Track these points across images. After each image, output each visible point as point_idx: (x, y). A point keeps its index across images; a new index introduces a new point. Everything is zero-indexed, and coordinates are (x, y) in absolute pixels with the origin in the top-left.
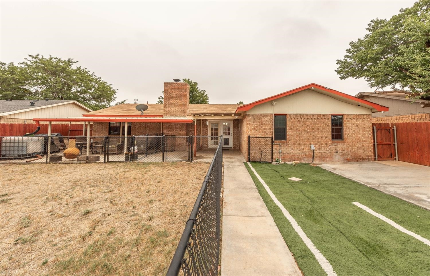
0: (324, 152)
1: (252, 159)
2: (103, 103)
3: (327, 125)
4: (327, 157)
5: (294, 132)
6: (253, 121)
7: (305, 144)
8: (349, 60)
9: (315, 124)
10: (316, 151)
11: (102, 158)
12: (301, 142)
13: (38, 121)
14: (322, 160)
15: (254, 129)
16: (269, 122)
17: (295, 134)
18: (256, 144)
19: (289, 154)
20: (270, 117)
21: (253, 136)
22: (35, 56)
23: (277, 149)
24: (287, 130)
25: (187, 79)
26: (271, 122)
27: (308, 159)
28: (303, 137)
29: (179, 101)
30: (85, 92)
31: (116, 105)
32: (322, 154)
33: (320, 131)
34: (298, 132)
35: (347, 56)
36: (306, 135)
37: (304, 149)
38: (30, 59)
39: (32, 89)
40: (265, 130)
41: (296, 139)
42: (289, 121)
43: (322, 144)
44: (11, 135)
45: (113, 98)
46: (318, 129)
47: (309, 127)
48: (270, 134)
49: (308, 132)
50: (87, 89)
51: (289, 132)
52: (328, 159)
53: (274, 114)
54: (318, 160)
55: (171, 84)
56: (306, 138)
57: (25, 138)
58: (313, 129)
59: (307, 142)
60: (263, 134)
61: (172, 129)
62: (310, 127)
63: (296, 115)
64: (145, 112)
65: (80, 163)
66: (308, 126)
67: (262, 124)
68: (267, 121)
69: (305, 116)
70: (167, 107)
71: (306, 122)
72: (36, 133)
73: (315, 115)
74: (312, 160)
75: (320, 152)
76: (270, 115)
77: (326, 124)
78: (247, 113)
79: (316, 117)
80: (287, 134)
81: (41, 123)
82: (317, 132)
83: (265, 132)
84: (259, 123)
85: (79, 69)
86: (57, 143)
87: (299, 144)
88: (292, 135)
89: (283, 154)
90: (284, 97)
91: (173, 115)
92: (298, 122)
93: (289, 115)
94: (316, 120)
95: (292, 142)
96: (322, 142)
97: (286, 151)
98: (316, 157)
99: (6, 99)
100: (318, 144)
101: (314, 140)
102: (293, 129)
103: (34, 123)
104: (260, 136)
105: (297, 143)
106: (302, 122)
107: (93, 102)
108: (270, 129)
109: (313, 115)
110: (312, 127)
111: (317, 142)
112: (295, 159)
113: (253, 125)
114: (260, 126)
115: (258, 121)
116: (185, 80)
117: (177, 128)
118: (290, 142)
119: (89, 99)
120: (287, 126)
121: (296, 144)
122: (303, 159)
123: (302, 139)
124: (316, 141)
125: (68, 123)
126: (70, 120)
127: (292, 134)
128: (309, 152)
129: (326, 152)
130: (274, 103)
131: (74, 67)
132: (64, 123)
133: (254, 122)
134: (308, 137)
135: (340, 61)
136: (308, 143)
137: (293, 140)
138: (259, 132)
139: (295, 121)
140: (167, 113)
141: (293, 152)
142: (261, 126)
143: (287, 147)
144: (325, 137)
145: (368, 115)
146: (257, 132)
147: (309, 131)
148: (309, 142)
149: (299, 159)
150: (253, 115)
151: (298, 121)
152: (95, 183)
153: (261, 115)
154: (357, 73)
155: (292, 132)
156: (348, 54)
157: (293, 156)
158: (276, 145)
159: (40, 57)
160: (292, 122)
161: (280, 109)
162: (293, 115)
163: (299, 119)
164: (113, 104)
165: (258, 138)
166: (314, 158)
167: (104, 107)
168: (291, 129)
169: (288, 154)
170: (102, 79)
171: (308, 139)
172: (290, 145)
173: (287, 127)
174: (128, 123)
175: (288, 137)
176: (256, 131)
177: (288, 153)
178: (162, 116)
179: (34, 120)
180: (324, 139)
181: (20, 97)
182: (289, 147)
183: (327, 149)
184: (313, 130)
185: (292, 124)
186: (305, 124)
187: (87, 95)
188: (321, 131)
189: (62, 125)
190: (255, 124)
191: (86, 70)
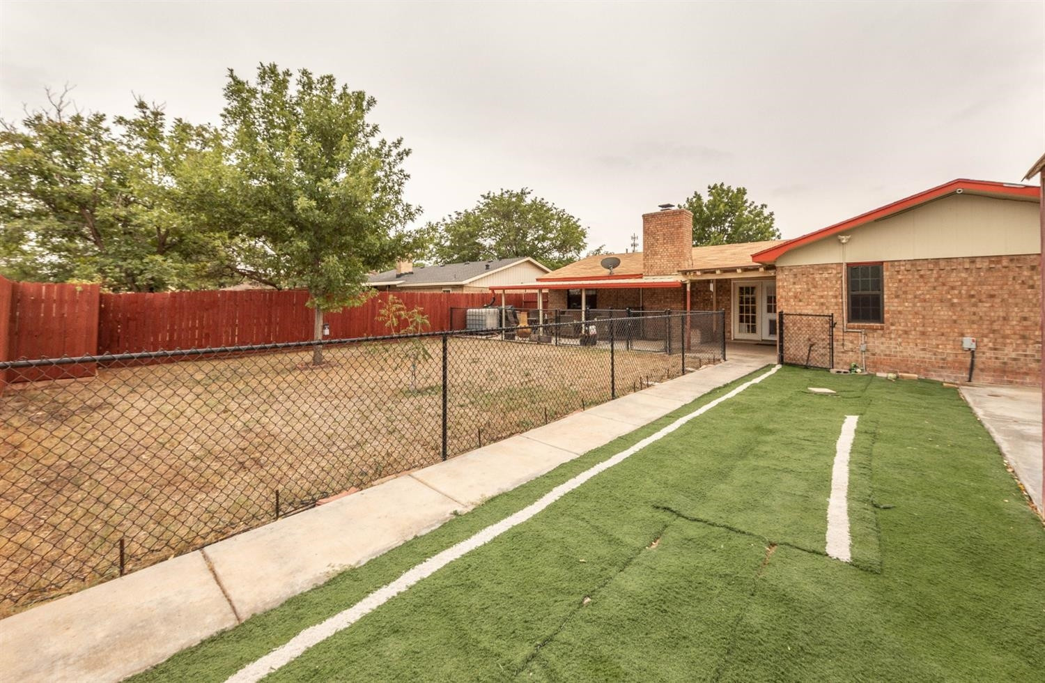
0: (1015, 359)
1: (790, 359)
2: (569, 255)
3: (1026, 286)
4: (1026, 374)
5: (906, 304)
6: (792, 280)
7: (943, 335)
9: (981, 284)
10: (984, 353)
11: (553, 342)
12: (930, 329)
13: (493, 289)
14: (1005, 378)
15: (795, 297)
16: (834, 282)
17: (910, 309)
18: (799, 329)
19: (889, 355)
20: (834, 272)
21: (793, 312)
22: (486, 195)
23: (855, 342)
24: (885, 301)
25: (719, 185)
26: (839, 282)
27: (952, 373)
28: (935, 317)
29: (669, 246)
30: (544, 239)
31: (588, 256)
32: (1005, 363)
33: (998, 300)
34: (918, 304)
36: (945, 313)
37: (940, 347)
38: (482, 200)
39: (485, 243)
40: (822, 300)
41: (914, 320)
42: (891, 277)
43: (1005, 337)
44: (473, 308)
45: (582, 244)
46: (992, 296)
47: (956, 292)
48: (836, 307)
49: (953, 305)
50: (547, 234)
51: (890, 305)
52: (1028, 379)
53: (848, 265)
54: (990, 378)
55: (653, 216)
56: (946, 320)
57: (484, 310)
58: (973, 296)
59: (949, 330)
60: (817, 308)
62: (960, 293)
63: (914, 262)
64: (616, 271)
65: (531, 344)
66: (953, 288)
67: (815, 287)
68: (826, 279)
69: (942, 264)
70: (648, 260)
71: (948, 279)
72: (492, 305)
73: (978, 260)
74: (968, 376)
75: (997, 358)
76: (834, 266)
77: (1023, 283)
78: (778, 265)
79: (985, 265)
80: (886, 309)
81: (496, 292)
82: (988, 305)
83: (822, 304)
84: (807, 284)
85: (534, 202)
86: (511, 318)
87: (923, 333)
88: (900, 312)
89: (874, 355)
90: (875, 221)
91: (658, 274)
92: (921, 280)
93: (889, 264)
94: (982, 274)
95: (901, 328)
96: (1008, 332)
97: (882, 347)
98: (982, 370)
99: (464, 261)
100: (991, 335)
101: (975, 326)
102: (904, 296)
103: (490, 292)
104: (810, 312)
105: (915, 330)
106: (933, 280)
107: (556, 254)
108: (836, 297)
109: (973, 260)
110: (968, 291)
111: (986, 332)
112: (909, 368)
113: (793, 290)
114: (809, 290)
115: (805, 280)
116: (713, 189)
118: (893, 328)
119: (549, 250)
120: (885, 289)
121: (913, 333)
122: (935, 371)
123: (934, 322)
124: (984, 327)
125: (523, 291)
126: (526, 288)
127: (900, 308)
128: (956, 355)
129: (1022, 358)
130: (844, 239)
131: (528, 200)
132: (518, 292)
133: (794, 283)
134: (954, 317)
136: (954, 332)
137: (902, 324)
138: (808, 305)
139: (910, 277)
140: (649, 269)
141: (901, 352)
142: (813, 290)
143: (883, 340)
144: (1018, 319)
146: (801, 304)
147: (955, 301)
148: (956, 330)
149: (922, 370)
150: (791, 268)
151: (922, 276)
152: (537, 360)
153: (812, 266)
155: (901, 304)
157: (902, 361)
158: (853, 334)
159: (492, 195)
160: (900, 281)
161: (863, 251)
162: (904, 263)
163: (922, 273)
164: (583, 254)
165: (804, 318)
166: (976, 371)
167: (570, 261)
168: (897, 297)
169: (886, 355)
170: (567, 211)
171: (955, 322)
172: (893, 336)
173: (885, 293)
175: (886, 316)
176: (800, 301)
177: (888, 353)
178: (640, 276)
179: (490, 289)
180: (1014, 323)
181: (474, 258)
182: (891, 339)
183: (1025, 351)
184: (973, 300)
185: (901, 284)
186: (944, 284)
187: (546, 244)
188: (1003, 300)
189: (516, 294)
190: (797, 287)
191: (544, 201)
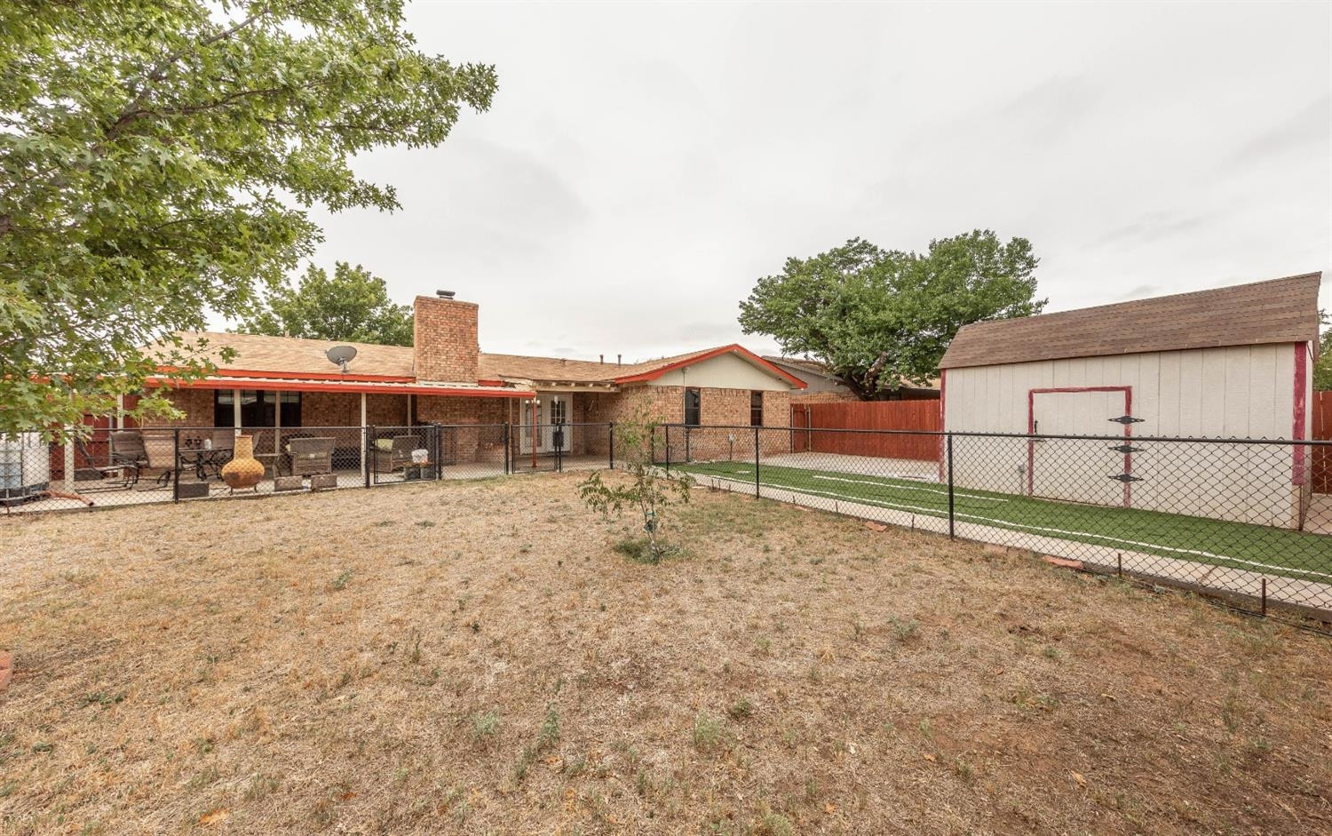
0: (743, 445)
5: (709, 416)
6: (656, 397)
7: (722, 434)
8: (756, 306)
9: (734, 404)
10: (735, 442)
12: (718, 431)
14: (740, 455)
15: (658, 410)
16: (679, 399)
17: (710, 419)
19: (703, 449)
20: (680, 392)
23: (692, 441)
24: (701, 413)
26: (682, 399)
27: (725, 456)
28: (720, 424)
29: (459, 347)
32: (741, 447)
34: (714, 416)
35: (753, 298)
36: (723, 421)
37: (721, 441)
40: (674, 413)
42: (703, 398)
43: (740, 433)
46: (737, 411)
47: (726, 409)
48: (681, 418)
51: (703, 416)
53: (685, 388)
54: (736, 456)
58: (731, 411)
59: (724, 431)
60: (670, 418)
61: (442, 412)
63: (712, 389)
65: (294, 494)
66: (725, 406)
67: (669, 403)
68: (676, 397)
69: (723, 392)
70: (426, 359)
71: (724, 401)
73: (733, 390)
74: (730, 457)
75: (738, 445)
76: (680, 387)
77: (745, 405)
78: (649, 383)
79: (735, 393)
80: (701, 419)
82: (736, 416)
83: (674, 416)
84: (665, 400)
87: (715, 434)
88: (707, 421)
89: (696, 450)
91: (443, 380)
92: (715, 401)
93: (703, 389)
94: (734, 398)
95: (707, 430)
97: (700, 444)
98: (734, 452)
100: (737, 433)
102: (708, 411)
105: (713, 432)
106: (719, 401)
108: (680, 410)
110: (730, 407)
111: (735, 431)
112: (710, 456)
113: (657, 405)
114: (666, 405)
115: (663, 396)
117: (456, 410)
118: (704, 431)
120: (701, 406)
121: (712, 434)
122: (719, 456)
127: (707, 419)
128: (726, 445)
129: (745, 444)
134: (726, 423)
135: (744, 304)
136: (726, 432)
138: (666, 416)
139: (710, 399)
140: (428, 371)
141: (708, 446)
142: (668, 405)
144: (744, 423)
145: (787, 393)
147: (726, 414)
149: (715, 456)
151: (715, 398)
153: (667, 387)
154: (764, 328)
155: (707, 416)
156: (754, 295)
157: (708, 452)
160: (707, 400)
161: (694, 379)
162: (708, 389)
163: (715, 396)
166: (732, 453)
168: (706, 411)
169: (701, 450)
172: (704, 436)
173: (701, 408)
174: (367, 395)
175: (702, 423)
176: (661, 414)
178: (410, 379)
182: (703, 438)
183: (745, 440)
184: (732, 413)
185: (707, 403)
186: (722, 404)
188: (740, 414)
190: (660, 402)
